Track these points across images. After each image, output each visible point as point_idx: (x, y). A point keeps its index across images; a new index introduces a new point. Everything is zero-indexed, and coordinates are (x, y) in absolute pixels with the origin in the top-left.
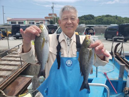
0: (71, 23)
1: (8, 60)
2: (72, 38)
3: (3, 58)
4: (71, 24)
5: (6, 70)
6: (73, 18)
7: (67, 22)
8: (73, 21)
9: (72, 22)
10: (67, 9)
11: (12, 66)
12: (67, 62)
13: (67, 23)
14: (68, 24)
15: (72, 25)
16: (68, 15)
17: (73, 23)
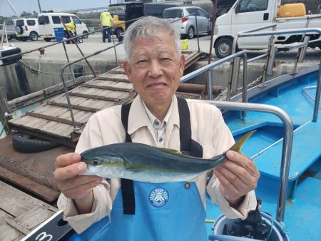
0: (161, 73)
1: (111, 80)
2: (166, 119)
3: (104, 76)
4: (160, 76)
5: (104, 100)
6: (166, 56)
7: (147, 72)
8: (165, 69)
9: (162, 70)
10: (145, 31)
11: (117, 92)
12: (153, 194)
13: (150, 74)
14: (151, 77)
15: (163, 80)
16: (149, 49)
17: (166, 75)
